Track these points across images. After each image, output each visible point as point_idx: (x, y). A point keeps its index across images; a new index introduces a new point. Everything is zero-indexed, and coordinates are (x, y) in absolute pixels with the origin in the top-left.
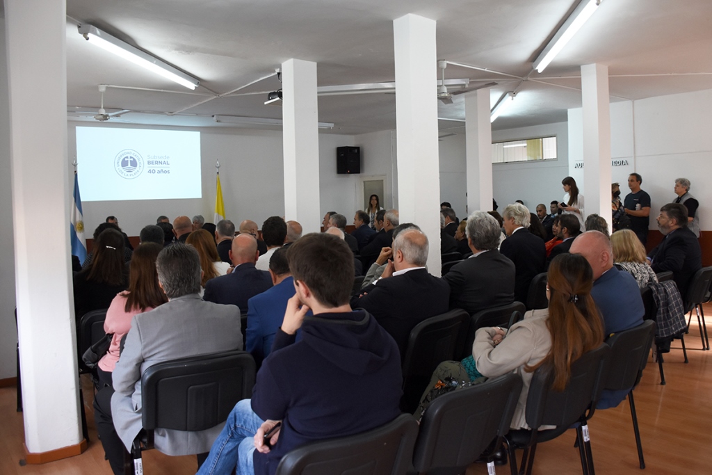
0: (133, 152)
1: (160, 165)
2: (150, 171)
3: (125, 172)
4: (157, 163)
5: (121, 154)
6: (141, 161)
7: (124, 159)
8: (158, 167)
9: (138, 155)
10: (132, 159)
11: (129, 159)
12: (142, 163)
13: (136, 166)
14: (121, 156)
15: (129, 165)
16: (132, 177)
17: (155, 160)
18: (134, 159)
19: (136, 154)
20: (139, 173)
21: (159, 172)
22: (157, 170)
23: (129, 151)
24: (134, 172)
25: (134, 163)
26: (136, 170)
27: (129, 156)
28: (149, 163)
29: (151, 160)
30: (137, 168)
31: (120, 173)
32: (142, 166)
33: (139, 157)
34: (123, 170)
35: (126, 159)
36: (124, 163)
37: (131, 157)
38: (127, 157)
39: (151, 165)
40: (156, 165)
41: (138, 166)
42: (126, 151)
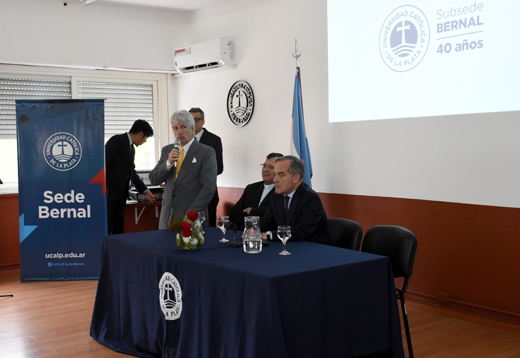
0: (410, 9)
1: (463, 30)
2: (440, 50)
3: (396, 57)
4: (455, 25)
5: (389, 19)
6: (425, 28)
7: (395, 29)
8: (455, 37)
9: (420, 14)
10: (408, 27)
11: (403, 28)
12: (427, 32)
13: (415, 42)
14: (390, 24)
15: (404, 43)
16: (408, 67)
17: (450, 19)
18: (412, 26)
19: (416, 12)
20: (421, 55)
21: (460, 48)
22: (454, 42)
23: (403, 10)
24: (412, 54)
25: (412, 36)
26: (415, 50)
27: (403, 19)
28: (441, 28)
29: (443, 21)
30: (418, 46)
31: (388, 61)
32: (426, 38)
33: (423, 18)
34: (392, 54)
35: (399, 29)
36: (395, 39)
37: (407, 23)
38: (400, 25)
39: (444, 34)
40: (455, 32)
41: (419, 40)
42: (399, 11)
